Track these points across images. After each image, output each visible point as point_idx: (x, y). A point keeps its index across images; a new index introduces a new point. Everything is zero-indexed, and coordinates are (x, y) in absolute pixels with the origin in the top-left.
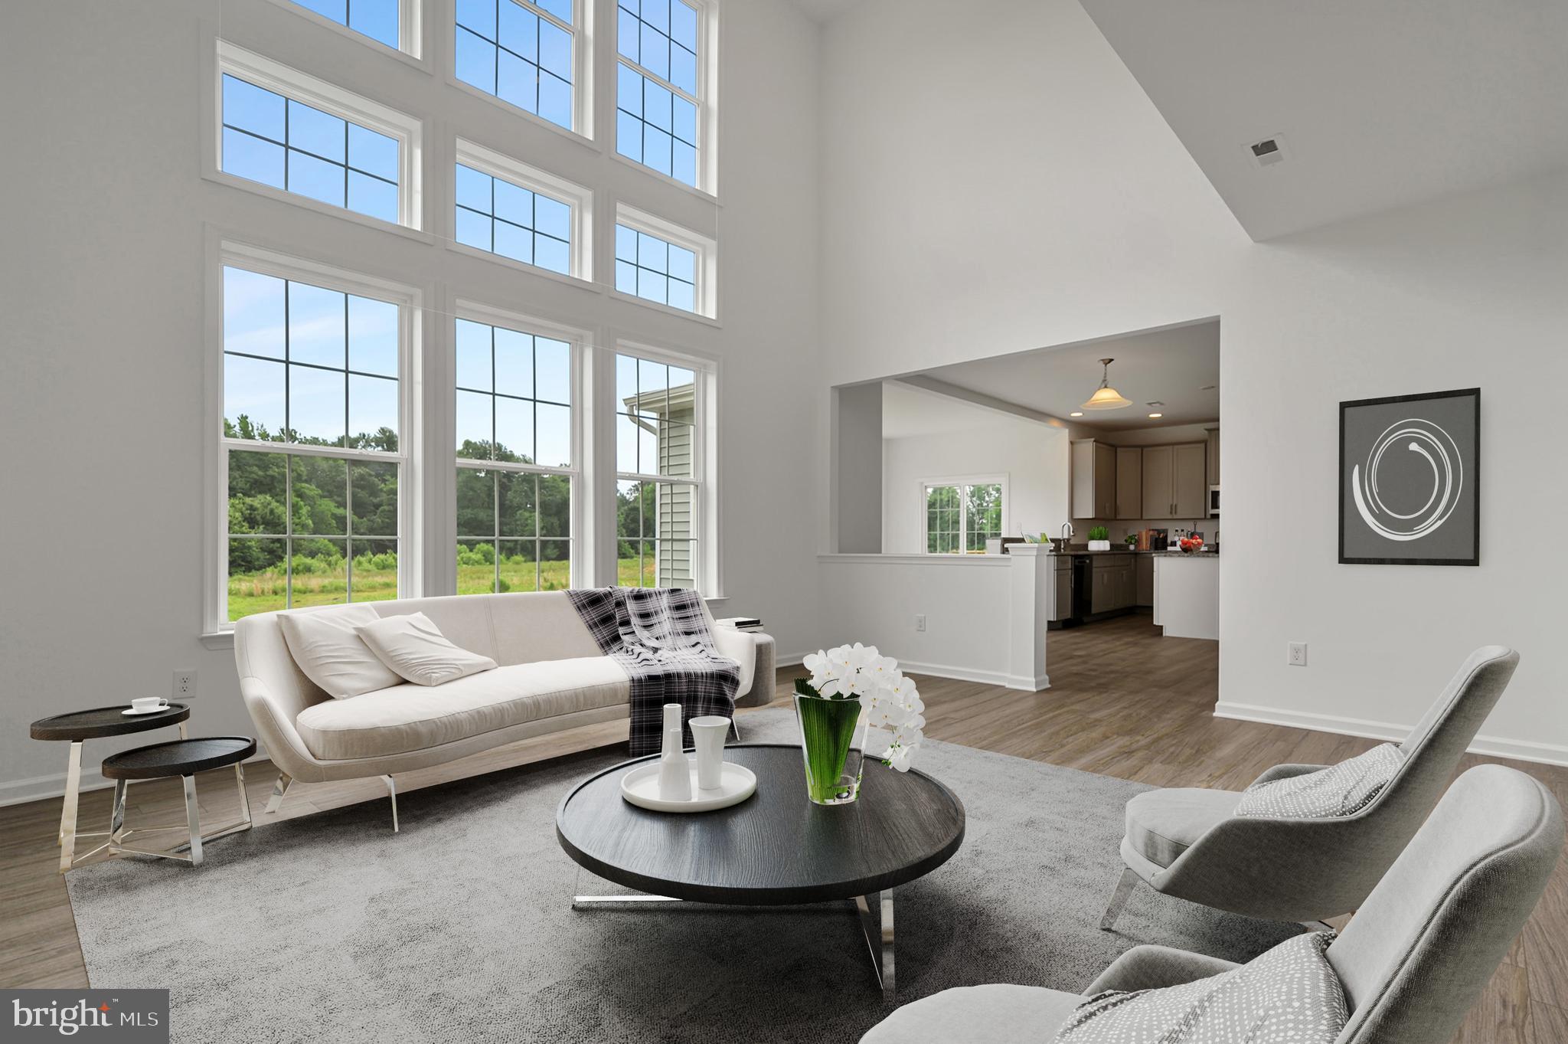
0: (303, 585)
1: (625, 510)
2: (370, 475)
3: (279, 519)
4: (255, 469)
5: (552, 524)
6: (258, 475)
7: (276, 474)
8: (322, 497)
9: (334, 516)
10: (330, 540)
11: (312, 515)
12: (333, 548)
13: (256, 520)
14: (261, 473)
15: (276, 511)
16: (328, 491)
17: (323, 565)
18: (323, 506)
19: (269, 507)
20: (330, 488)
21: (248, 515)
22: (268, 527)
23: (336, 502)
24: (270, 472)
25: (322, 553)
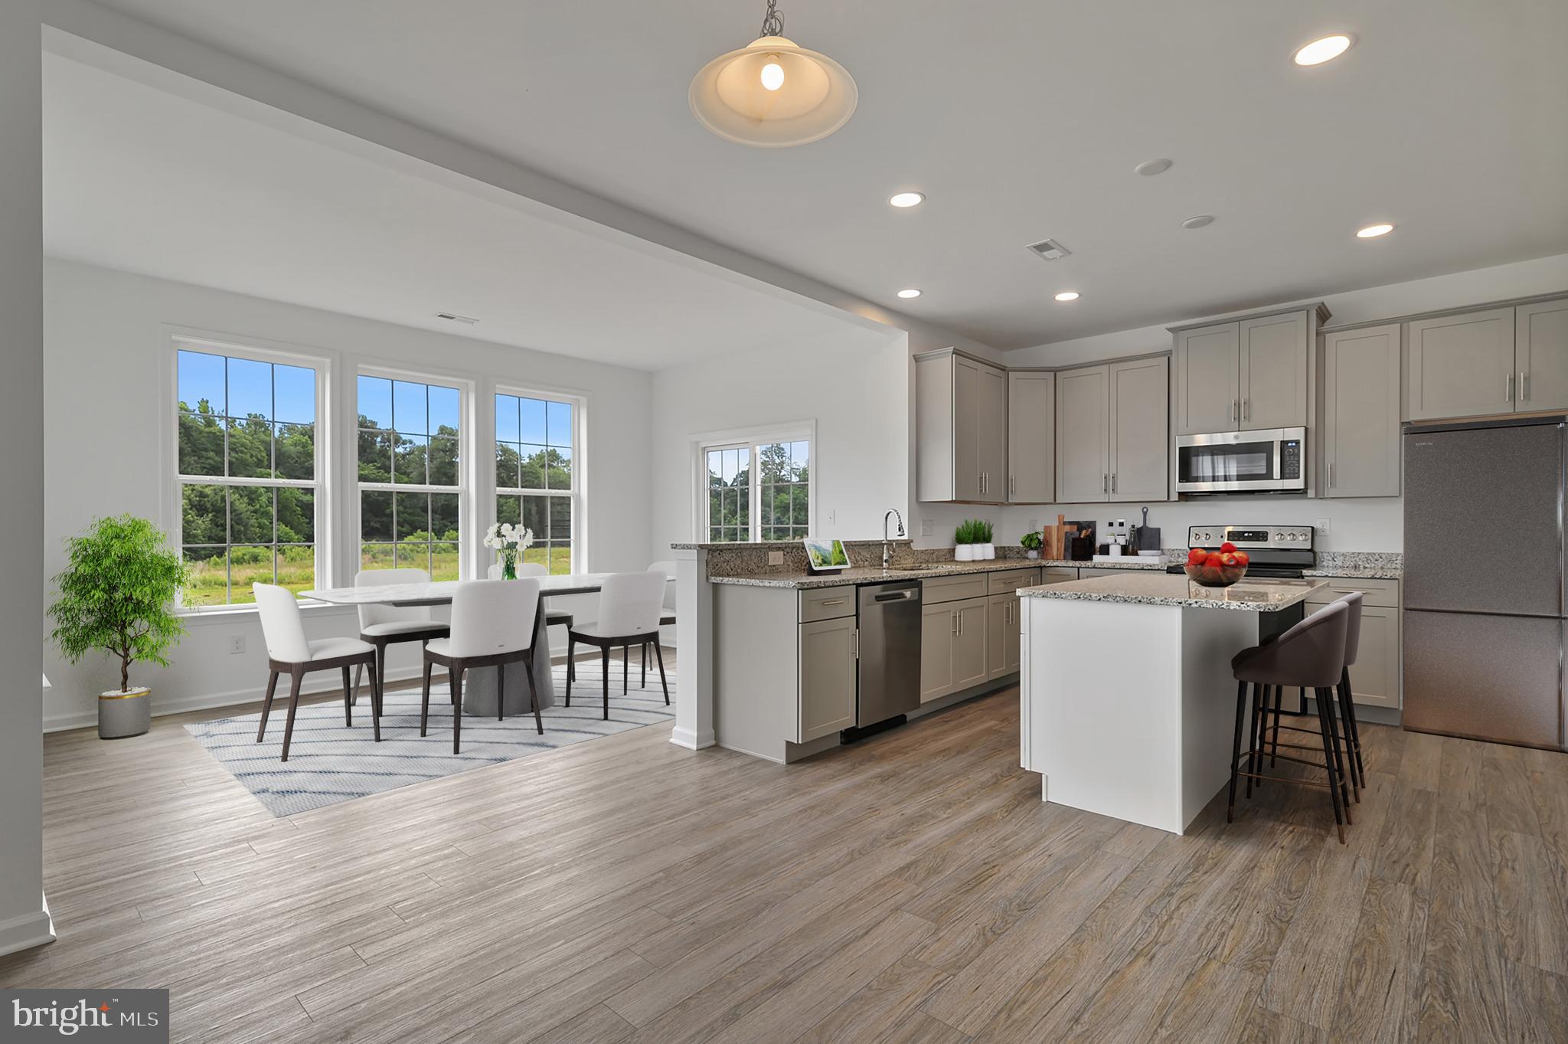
4: (212, 454)
6: (215, 462)
13: (206, 507)
21: (196, 503)
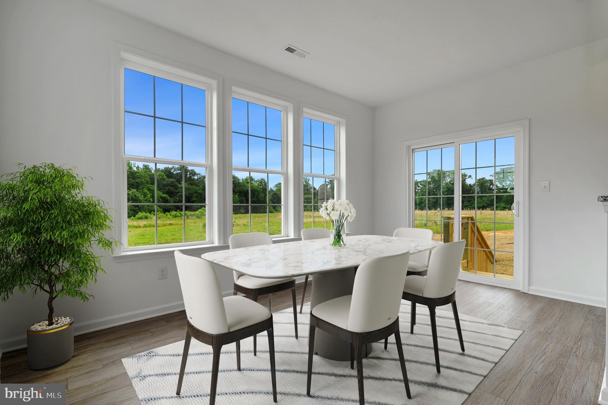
1: (272, 194)
2: (175, 181)
3: (138, 198)
5: (243, 200)
7: (139, 181)
15: (137, 195)
22: (134, 202)
24: (137, 181)
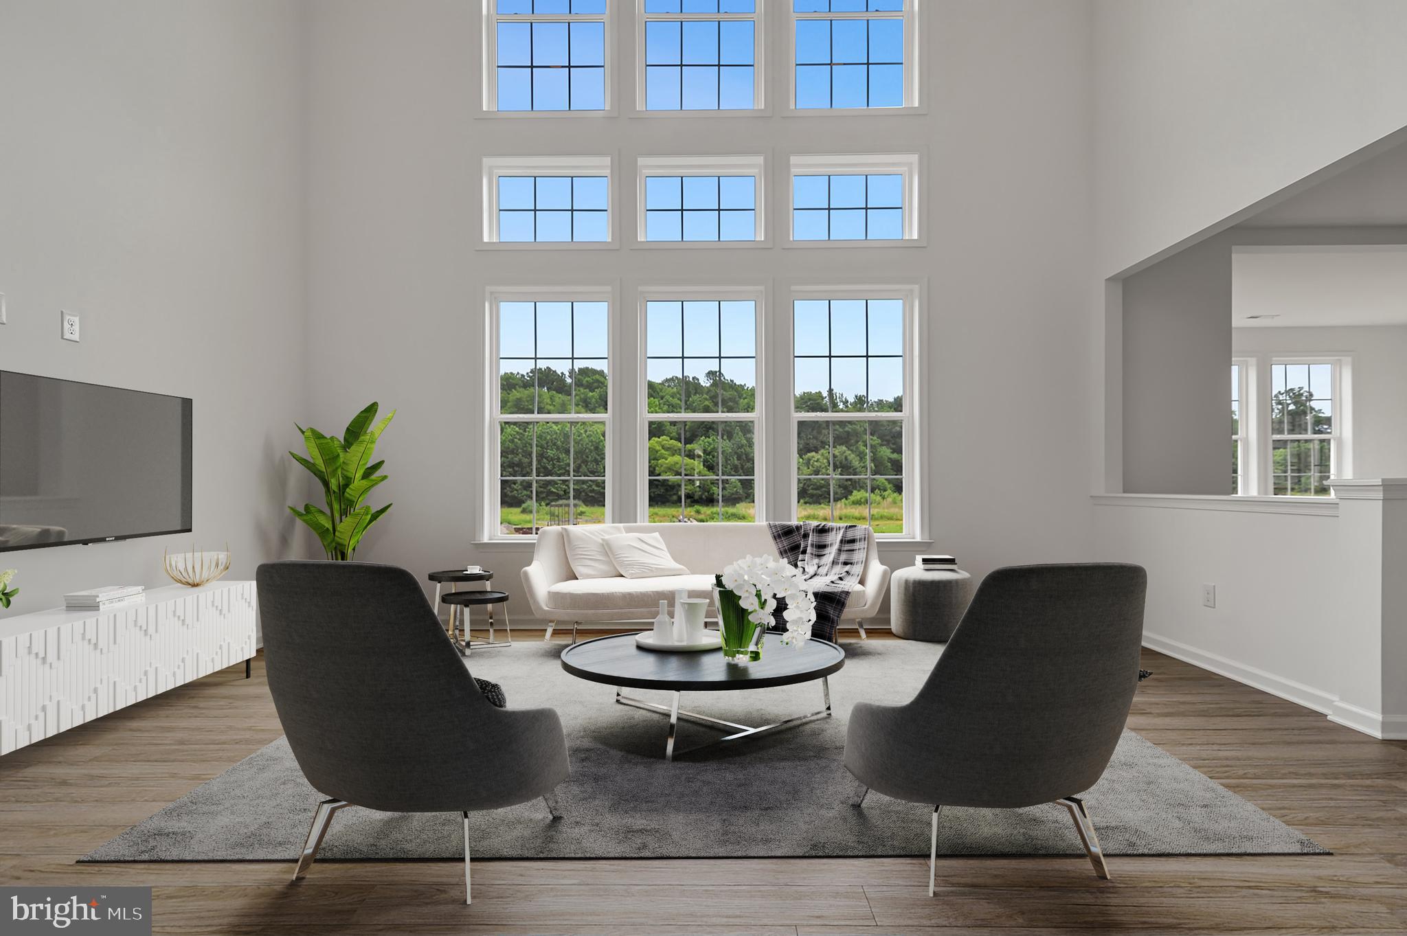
0: (859, 513)
8: (882, 445)
9: (890, 460)
10: (886, 479)
11: (874, 460)
12: (888, 486)
14: (841, 430)
15: (849, 457)
16: (886, 441)
17: (878, 498)
18: (882, 452)
19: (845, 454)
20: (888, 438)
23: (891, 449)
25: (879, 489)
